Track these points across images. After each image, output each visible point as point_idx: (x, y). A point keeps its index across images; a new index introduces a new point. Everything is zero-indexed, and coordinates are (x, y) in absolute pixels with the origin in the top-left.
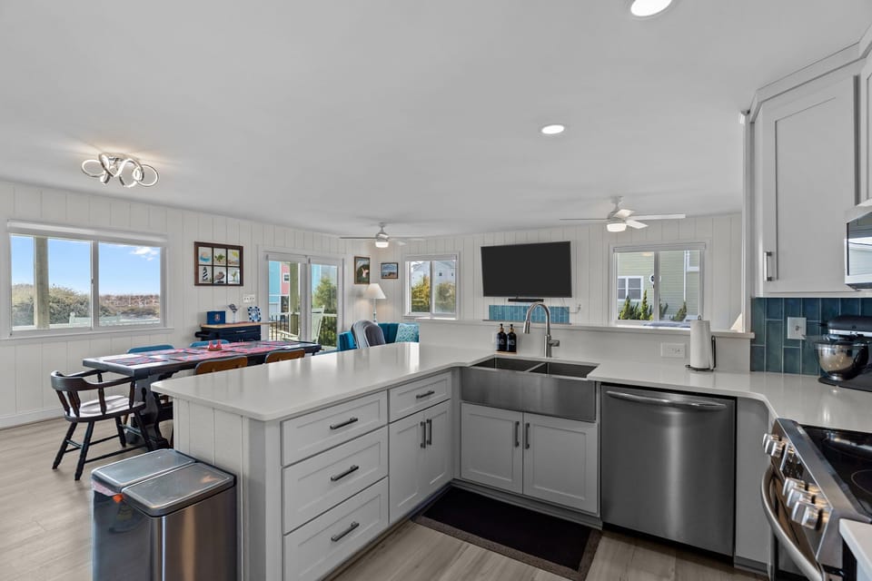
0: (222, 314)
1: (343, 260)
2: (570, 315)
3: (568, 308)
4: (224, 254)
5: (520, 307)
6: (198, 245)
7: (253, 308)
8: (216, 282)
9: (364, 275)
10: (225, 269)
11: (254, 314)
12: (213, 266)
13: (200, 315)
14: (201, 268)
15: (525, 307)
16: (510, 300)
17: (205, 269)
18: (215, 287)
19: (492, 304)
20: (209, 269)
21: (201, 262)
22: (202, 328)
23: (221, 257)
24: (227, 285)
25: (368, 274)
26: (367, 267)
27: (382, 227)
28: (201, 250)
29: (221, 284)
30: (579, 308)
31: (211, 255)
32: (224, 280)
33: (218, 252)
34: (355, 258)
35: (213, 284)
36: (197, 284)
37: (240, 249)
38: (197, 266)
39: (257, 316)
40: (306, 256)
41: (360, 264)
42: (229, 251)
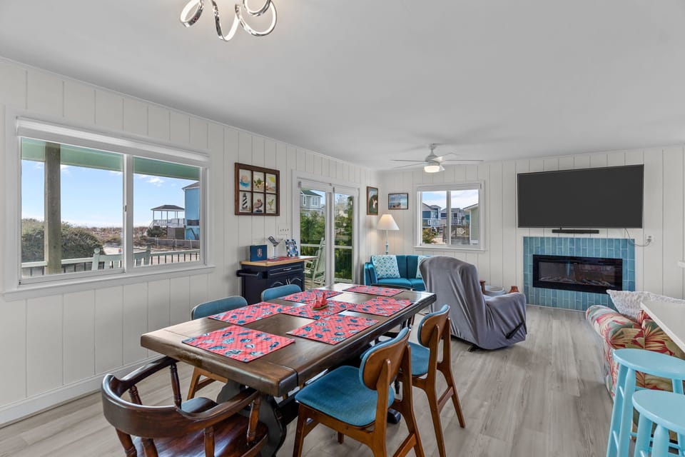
0: (264, 248)
1: (359, 189)
2: (636, 248)
3: (634, 240)
4: (262, 179)
5: (566, 239)
6: (239, 166)
7: (290, 241)
8: (255, 210)
9: (374, 206)
10: (263, 195)
11: (291, 248)
12: (252, 192)
13: (240, 250)
14: (241, 194)
15: (572, 239)
16: (554, 231)
17: (245, 196)
18: (254, 217)
19: (527, 235)
20: (248, 195)
21: (241, 187)
22: (243, 265)
23: (259, 182)
24: (265, 214)
25: (377, 204)
26: (376, 197)
27: (432, 149)
28: (243, 173)
29: (259, 213)
30: (649, 240)
31: (249, 179)
32: (262, 208)
33: (258, 176)
34: (368, 188)
35: (252, 214)
36: (237, 213)
37: (277, 173)
38: (237, 191)
39: (294, 249)
40: (331, 184)
41: (372, 194)
42: (267, 175)
